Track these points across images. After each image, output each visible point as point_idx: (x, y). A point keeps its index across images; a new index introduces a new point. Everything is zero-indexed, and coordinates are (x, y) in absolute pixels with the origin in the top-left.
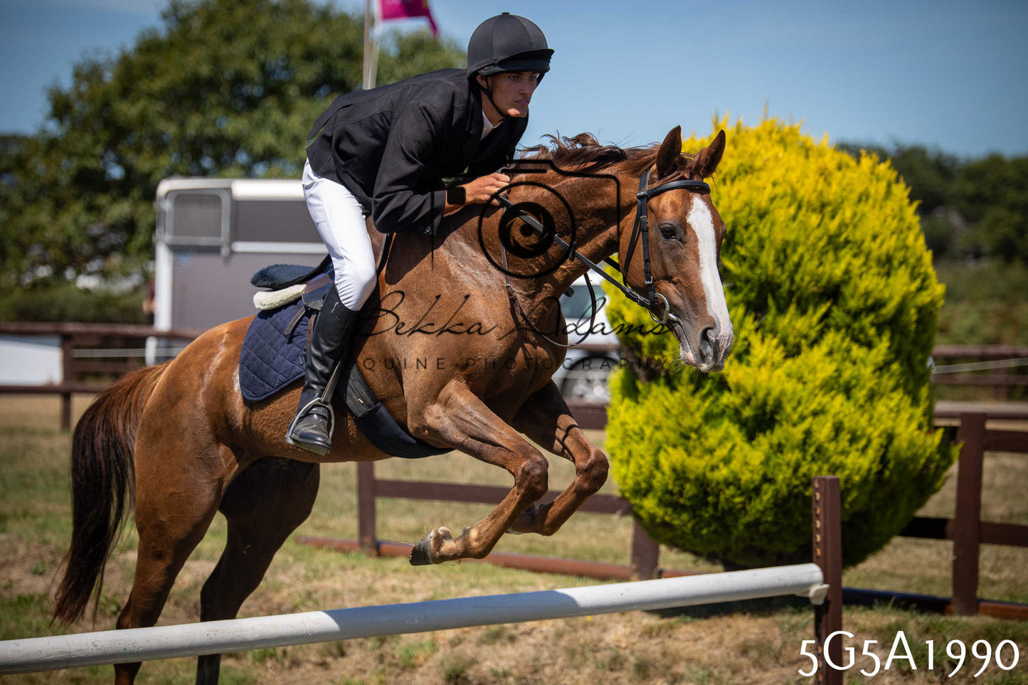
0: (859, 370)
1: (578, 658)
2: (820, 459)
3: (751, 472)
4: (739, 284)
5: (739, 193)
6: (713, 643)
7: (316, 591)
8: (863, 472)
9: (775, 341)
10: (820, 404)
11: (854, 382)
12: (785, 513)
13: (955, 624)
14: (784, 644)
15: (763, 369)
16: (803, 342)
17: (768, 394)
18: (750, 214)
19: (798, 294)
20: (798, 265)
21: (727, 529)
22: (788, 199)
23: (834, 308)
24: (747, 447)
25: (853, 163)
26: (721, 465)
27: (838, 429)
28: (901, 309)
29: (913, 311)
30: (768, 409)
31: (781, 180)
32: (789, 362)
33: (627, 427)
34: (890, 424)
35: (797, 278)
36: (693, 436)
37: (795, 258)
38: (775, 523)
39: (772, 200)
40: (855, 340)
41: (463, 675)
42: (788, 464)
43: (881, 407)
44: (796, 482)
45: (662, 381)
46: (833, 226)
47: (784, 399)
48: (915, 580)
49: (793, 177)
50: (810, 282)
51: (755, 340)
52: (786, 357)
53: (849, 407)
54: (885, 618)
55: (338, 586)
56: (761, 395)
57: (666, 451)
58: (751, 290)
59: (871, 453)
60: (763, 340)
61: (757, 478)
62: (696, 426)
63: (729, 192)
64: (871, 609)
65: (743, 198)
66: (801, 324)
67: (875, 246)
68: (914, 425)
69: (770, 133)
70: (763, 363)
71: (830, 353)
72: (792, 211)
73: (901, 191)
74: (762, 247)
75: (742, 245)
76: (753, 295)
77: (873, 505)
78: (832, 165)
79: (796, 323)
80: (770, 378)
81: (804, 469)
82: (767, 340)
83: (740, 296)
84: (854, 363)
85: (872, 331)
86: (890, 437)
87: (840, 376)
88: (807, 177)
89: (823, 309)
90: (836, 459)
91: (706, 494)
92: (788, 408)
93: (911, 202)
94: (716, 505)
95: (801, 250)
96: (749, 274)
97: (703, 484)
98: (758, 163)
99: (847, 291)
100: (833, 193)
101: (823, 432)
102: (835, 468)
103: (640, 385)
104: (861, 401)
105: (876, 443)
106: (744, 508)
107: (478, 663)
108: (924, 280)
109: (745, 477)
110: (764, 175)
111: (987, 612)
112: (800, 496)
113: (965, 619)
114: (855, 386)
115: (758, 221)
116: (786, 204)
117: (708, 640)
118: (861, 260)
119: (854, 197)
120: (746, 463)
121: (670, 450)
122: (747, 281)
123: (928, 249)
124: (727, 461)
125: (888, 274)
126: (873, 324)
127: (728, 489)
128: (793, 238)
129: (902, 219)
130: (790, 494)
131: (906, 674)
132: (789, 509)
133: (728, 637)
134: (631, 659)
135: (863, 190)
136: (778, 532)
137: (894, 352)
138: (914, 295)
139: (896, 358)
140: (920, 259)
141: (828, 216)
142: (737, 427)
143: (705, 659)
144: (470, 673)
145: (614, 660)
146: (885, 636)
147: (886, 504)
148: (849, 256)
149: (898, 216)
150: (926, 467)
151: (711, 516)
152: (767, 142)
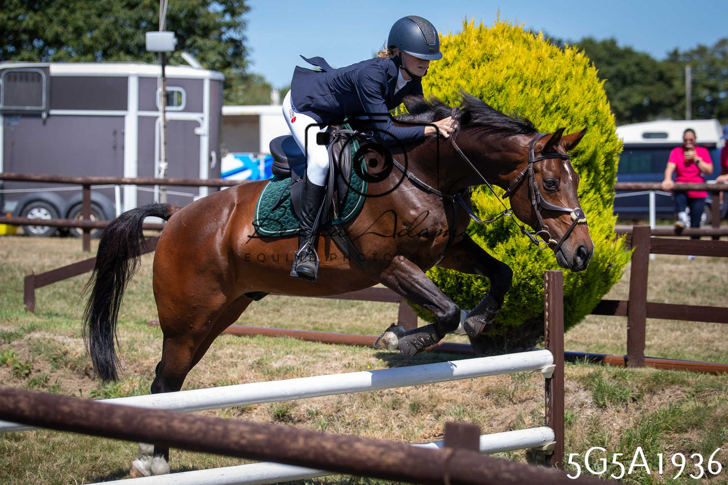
1: (369, 401)
2: (540, 260)
5: (484, 74)
6: (465, 389)
12: (516, 298)
13: (633, 373)
14: (516, 389)
18: (492, 89)
22: (518, 78)
25: (561, 53)
28: (594, 155)
29: (603, 156)
30: (505, 224)
31: (513, 65)
39: (507, 79)
41: (288, 414)
42: (519, 264)
44: (525, 276)
46: (548, 97)
48: (594, 345)
49: (521, 62)
54: (586, 369)
56: (498, 216)
63: (477, 73)
64: (574, 363)
65: (488, 76)
68: (604, 236)
69: (503, 32)
72: (520, 87)
73: (592, 72)
77: (575, 291)
78: (546, 55)
81: (529, 267)
88: (530, 62)
91: (461, 285)
93: (600, 81)
94: (468, 293)
98: (496, 53)
100: (548, 73)
107: (298, 406)
108: (610, 134)
110: (498, 61)
111: (651, 364)
112: (526, 285)
113: (638, 370)
115: (497, 94)
116: (517, 82)
117: (461, 387)
118: (569, 120)
119: (562, 77)
123: (611, 114)
127: (477, 281)
128: (521, 105)
129: (594, 92)
130: (519, 284)
131: (603, 407)
132: (519, 295)
133: (476, 383)
134: (407, 401)
135: (568, 71)
136: (511, 312)
137: (590, 184)
138: (603, 145)
139: (591, 188)
140: (606, 120)
141: (546, 90)
142: (483, 238)
143: (460, 400)
144: (293, 413)
145: (395, 402)
146: (587, 382)
147: (584, 290)
148: (559, 118)
149: (592, 90)
150: (610, 265)
151: (464, 300)
152: (501, 38)
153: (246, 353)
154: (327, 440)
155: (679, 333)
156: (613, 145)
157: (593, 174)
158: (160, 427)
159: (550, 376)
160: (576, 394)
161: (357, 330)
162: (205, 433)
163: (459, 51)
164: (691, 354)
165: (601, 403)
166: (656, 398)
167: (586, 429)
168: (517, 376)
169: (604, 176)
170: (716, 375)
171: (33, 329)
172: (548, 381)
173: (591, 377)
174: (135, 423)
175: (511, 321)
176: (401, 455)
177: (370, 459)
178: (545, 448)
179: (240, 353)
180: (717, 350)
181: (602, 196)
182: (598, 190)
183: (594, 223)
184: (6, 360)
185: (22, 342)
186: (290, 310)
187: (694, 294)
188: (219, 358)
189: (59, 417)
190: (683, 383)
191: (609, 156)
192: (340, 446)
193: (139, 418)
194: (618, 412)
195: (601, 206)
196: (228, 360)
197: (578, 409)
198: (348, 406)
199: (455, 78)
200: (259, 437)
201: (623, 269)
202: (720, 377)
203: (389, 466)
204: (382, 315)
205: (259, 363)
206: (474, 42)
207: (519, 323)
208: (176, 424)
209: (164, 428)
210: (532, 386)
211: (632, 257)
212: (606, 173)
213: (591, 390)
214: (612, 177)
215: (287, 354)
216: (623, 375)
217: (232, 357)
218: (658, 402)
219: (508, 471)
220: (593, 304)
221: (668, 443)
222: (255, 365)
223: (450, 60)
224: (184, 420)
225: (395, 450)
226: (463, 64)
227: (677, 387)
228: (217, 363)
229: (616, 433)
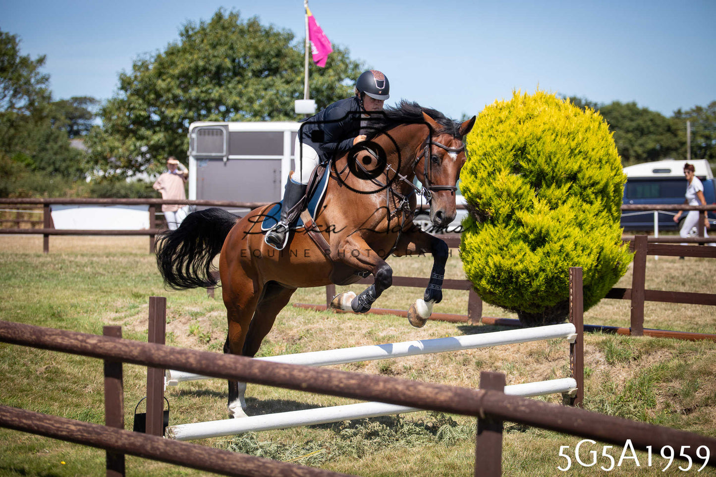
0: (587, 215)
1: (447, 360)
2: (568, 259)
3: (534, 266)
4: (527, 173)
5: (527, 128)
6: (515, 351)
7: (311, 329)
8: (589, 266)
9: (546, 201)
10: (567, 232)
11: (584, 221)
12: (550, 286)
13: (634, 340)
14: (551, 351)
15: (540, 215)
16: (559, 201)
17: (542, 228)
18: (533, 139)
19: (556, 178)
20: (556, 164)
21: (522, 295)
22: (551, 131)
23: (574, 185)
24: (531, 254)
25: (582, 113)
26: (519, 263)
27: (576, 245)
28: (606, 185)
29: (612, 186)
30: (542, 234)
31: (548, 122)
32: (553, 211)
33: (472, 245)
34: (602, 241)
35: (556, 170)
36: (505, 248)
37: (555, 160)
38: (546, 292)
39: (544, 131)
40: (584, 200)
41: (390, 369)
42: (552, 262)
43: (596, 233)
44: (557, 271)
45: (489, 222)
46: (573, 144)
47: (550, 230)
48: (609, 320)
49: (553, 119)
50: (562, 173)
51: (535, 201)
52: (551, 209)
53: (582, 233)
54: (600, 337)
55: (322, 327)
56: (538, 228)
57: (491, 256)
58: (533, 176)
59: (592, 256)
60: (539, 200)
61: (537, 269)
62: (506, 244)
63: (522, 128)
64: (592, 333)
65: (529, 130)
66: (558, 193)
67: (593, 153)
68: (613, 243)
69: (541, 98)
70: (540, 212)
71: (572, 207)
72: (553, 137)
73: (605, 126)
74: (539, 155)
75: (529, 154)
76: (534, 179)
77: (593, 282)
78: (572, 115)
79: (555, 192)
80: (543, 220)
81: (560, 265)
82: (541, 201)
83: (528, 179)
84: (584, 212)
85: (593, 196)
86: (602, 249)
87: (577, 218)
88: (560, 119)
89: (568, 185)
90: (576, 260)
91: (511, 277)
92: (552, 234)
93: (611, 132)
94: (516, 283)
95: (558, 156)
96: (533, 168)
97: (510, 272)
98: (536, 113)
99: (580, 176)
100: (573, 128)
101: (569, 247)
102: (575, 264)
103: (477, 223)
104: (588, 231)
105: (595, 251)
106: (530, 284)
107: (397, 363)
108: (617, 170)
109: (532, 269)
110: (537, 119)
111: (648, 334)
112: (558, 278)
113: (638, 337)
114: (584, 223)
115: (537, 142)
116: (550, 134)
117: (512, 350)
118: (588, 160)
119: (583, 130)
120: (531, 262)
121: (494, 256)
122: (531, 172)
123: (619, 156)
124: (522, 261)
125: (600, 168)
126: (593, 193)
127: (523, 275)
128: (554, 150)
129: (606, 140)
130: (553, 277)
131: (612, 364)
132: (552, 284)
133: (522, 348)
134: (474, 360)
135: (587, 126)
136: (547, 296)
137: (603, 206)
138: (613, 178)
139: (604, 209)
140: (615, 160)
141: (571, 139)
142: (527, 244)
143: (511, 359)
144: (393, 368)
145: (465, 360)
146: (601, 346)
147: (599, 281)
148: (581, 159)
149: (605, 139)
150: (618, 263)
151: (514, 288)
152: (539, 103)
153: (361, 326)
154: (399, 384)
155: (670, 312)
156: (620, 178)
157: (605, 199)
158: (285, 375)
159: (574, 342)
160: (594, 355)
161: (440, 310)
162: (316, 379)
163: (510, 112)
164: (677, 327)
165: (611, 361)
166: (650, 357)
167: (600, 379)
168: (552, 342)
169: (613, 200)
170: (694, 341)
171: (212, 309)
172: (572, 345)
173: (604, 342)
174: (268, 372)
175: (547, 303)
176: (450, 394)
177: (428, 397)
178: (570, 393)
179: (357, 326)
180: (697, 324)
181: (612, 214)
182: (610, 210)
183: (607, 233)
184: (193, 331)
185: (205, 318)
186: (394, 296)
187: (683, 284)
188: (341, 330)
189: (216, 368)
190: (671, 347)
191: (617, 186)
192: (408, 388)
193: (270, 369)
194: (623, 367)
195: (612, 222)
196: (348, 331)
197: (595, 365)
198: (432, 363)
199: (507, 131)
200: (353, 382)
201: (628, 266)
202: (697, 343)
203: (441, 402)
204: (459, 299)
205: (370, 333)
206: (520, 106)
207: (552, 304)
208: (296, 373)
209: (288, 376)
210: (562, 349)
211: (634, 258)
212: (615, 198)
213: (604, 351)
214: (620, 200)
215: (390, 326)
216: (627, 342)
217: (351, 329)
218: (653, 361)
219: (523, 405)
220: (606, 290)
221: (658, 389)
222: (367, 334)
223: (503, 119)
224: (301, 370)
225: (446, 391)
226: (513, 121)
227: (666, 350)
228: (341, 333)
229: (621, 382)
